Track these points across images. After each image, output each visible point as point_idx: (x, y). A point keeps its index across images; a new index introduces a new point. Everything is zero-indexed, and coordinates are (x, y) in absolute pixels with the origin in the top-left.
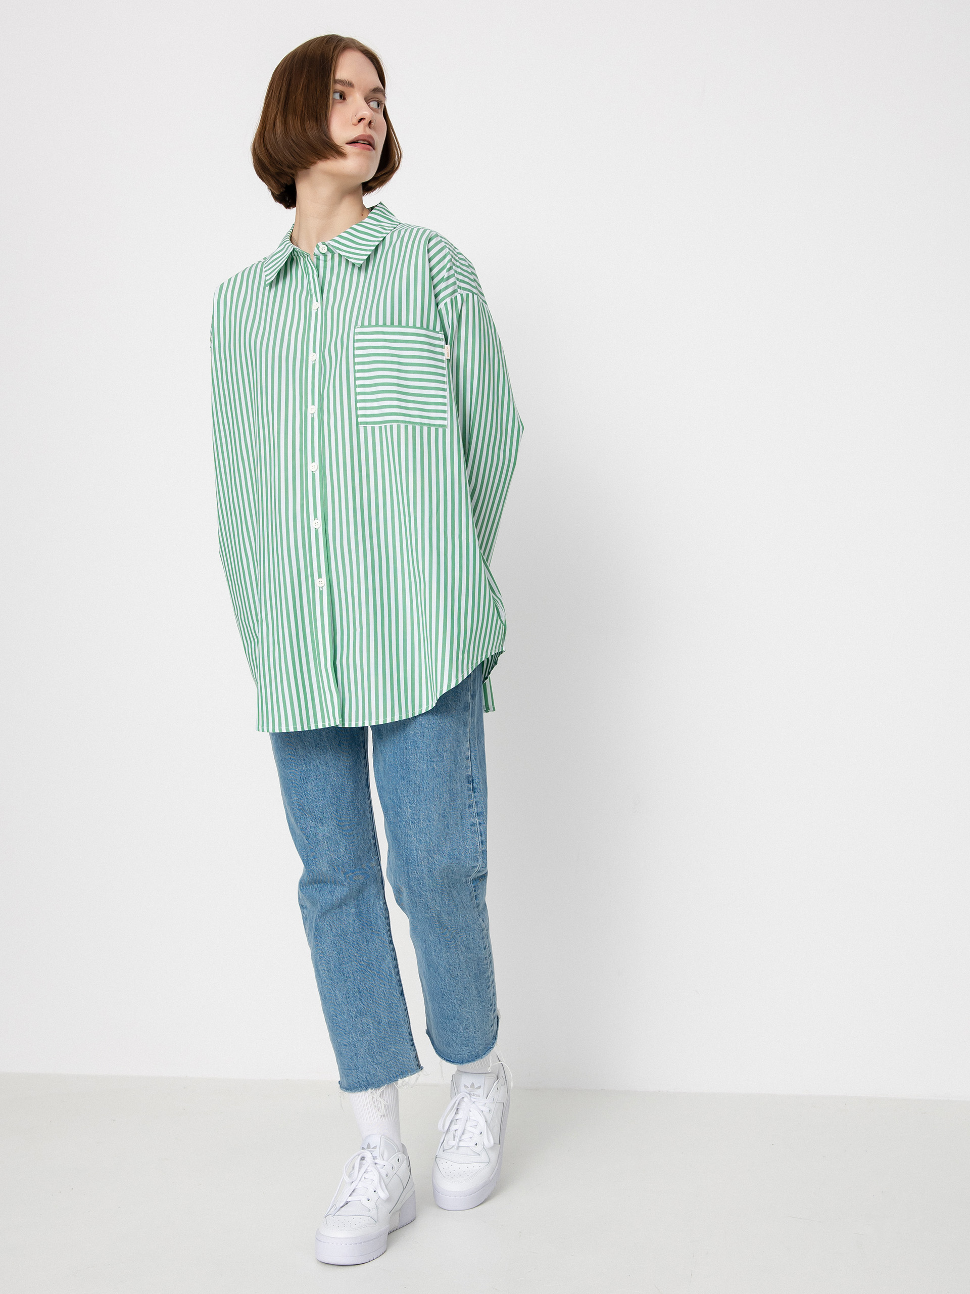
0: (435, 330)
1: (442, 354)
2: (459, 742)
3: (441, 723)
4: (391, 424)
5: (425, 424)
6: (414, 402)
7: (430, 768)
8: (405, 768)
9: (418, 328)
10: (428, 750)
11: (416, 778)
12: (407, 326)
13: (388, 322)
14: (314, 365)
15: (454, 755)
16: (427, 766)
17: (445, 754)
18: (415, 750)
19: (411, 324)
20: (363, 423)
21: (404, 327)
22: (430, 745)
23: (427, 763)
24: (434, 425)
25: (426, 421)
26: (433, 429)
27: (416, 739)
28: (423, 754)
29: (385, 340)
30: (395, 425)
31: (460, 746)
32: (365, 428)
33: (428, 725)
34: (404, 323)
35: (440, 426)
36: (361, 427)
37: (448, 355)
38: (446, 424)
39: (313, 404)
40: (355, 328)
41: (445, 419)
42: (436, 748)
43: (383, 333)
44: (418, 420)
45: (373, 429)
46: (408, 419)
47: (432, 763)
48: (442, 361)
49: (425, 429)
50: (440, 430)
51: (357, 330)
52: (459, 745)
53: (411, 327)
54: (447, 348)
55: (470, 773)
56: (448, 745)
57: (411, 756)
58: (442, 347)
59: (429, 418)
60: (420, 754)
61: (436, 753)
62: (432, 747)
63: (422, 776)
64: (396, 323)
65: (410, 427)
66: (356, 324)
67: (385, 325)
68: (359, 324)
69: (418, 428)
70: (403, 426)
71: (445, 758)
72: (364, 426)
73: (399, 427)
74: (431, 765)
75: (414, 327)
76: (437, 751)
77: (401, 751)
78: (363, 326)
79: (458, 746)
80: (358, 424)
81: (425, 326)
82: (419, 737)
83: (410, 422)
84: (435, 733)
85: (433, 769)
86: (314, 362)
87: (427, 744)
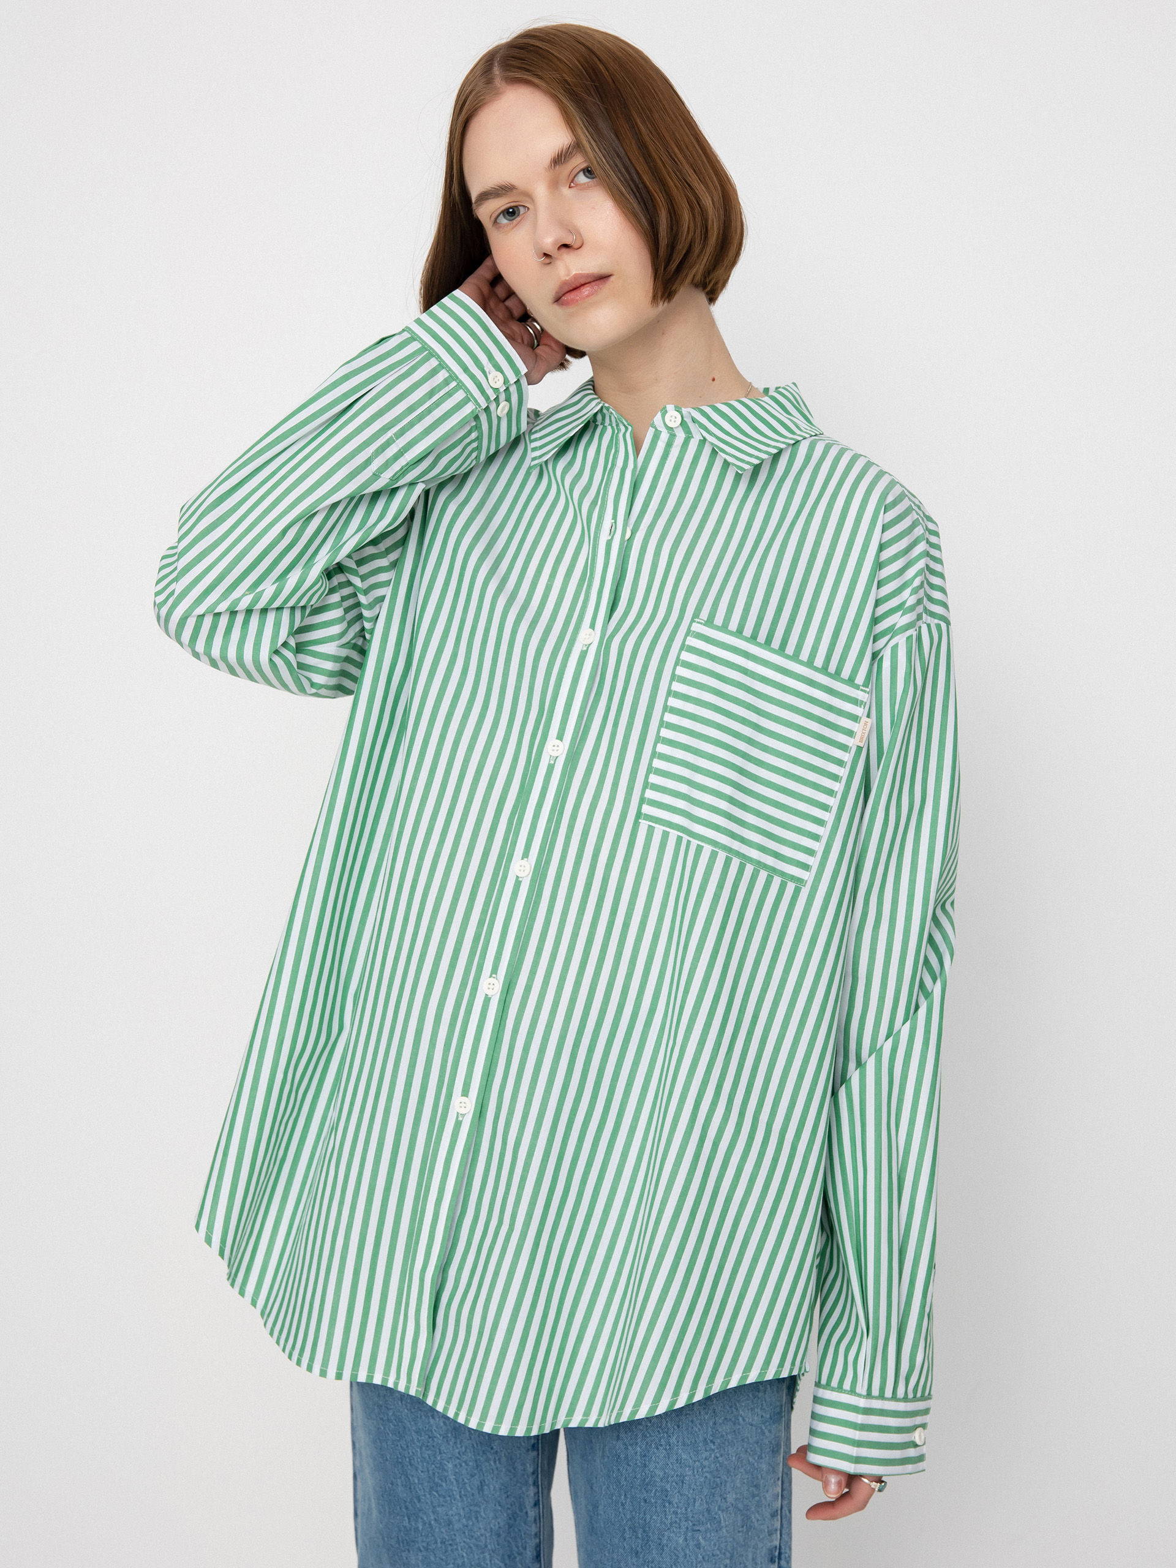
0: (853, 681)
1: (850, 733)
2: (757, 1486)
3: (721, 1456)
4: (700, 843)
5: (765, 867)
6: (759, 814)
7: (691, 1543)
8: (640, 1536)
9: (816, 669)
10: (689, 1510)
11: (663, 1558)
12: (795, 658)
13: (762, 637)
14: (583, 655)
15: (742, 1515)
16: (686, 1540)
17: (722, 1515)
18: (664, 1506)
19: (804, 656)
20: (649, 818)
21: (787, 657)
22: (695, 1500)
23: (686, 1534)
24: (782, 874)
25: (770, 861)
26: (777, 881)
27: (668, 1487)
28: (679, 1516)
29: (745, 671)
30: (707, 849)
31: (758, 1495)
32: (651, 830)
33: (695, 1461)
34: (790, 649)
35: (793, 878)
36: (644, 824)
37: (862, 738)
38: (806, 879)
39: (560, 737)
40: (692, 621)
41: (806, 867)
42: (705, 1506)
43: (746, 655)
44: (754, 854)
45: (665, 835)
46: (736, 845)
47: (697, 1535)
48: (844, 748)
49: (763, 875)
50: (791, 887)
51: (697, 627)
52: (756, 1492)
53: (801, 663)
54: (866, 724)
55: (777, 1543)
56: (731, 1498)
57: (654, 1517)
58: (855, 718)
59: (777, 855)
60: (673, 1516)
61: (706, 1514)
62: (697, 1504)
63: (674, 1557)
64: (776, 643)
65: (735, 863)
66: (696, 615)
67: (753, 638)
68: (704, 614)
69: (749, 869)
70: (722, 856)
71: (723, 1524)
72: (650, 823)
73: (713, 856)
74: (693, 1538)
75: (810, 664)
76: (708, 1511)
77: (635, 1503)
78: (709, 622)
79: (754, 1496)
80: (639, 815)
81: (832, 668)
82: (674, 1484)
83: (738, 854)
84: (706, 1477)
85: (698, 1546)
86: (585, 649)
87: (689, 1498)
